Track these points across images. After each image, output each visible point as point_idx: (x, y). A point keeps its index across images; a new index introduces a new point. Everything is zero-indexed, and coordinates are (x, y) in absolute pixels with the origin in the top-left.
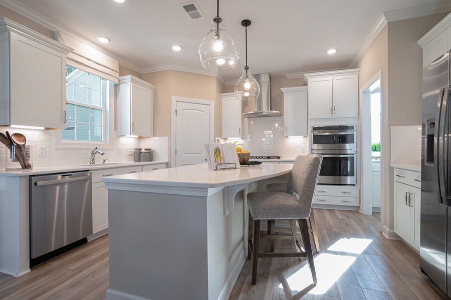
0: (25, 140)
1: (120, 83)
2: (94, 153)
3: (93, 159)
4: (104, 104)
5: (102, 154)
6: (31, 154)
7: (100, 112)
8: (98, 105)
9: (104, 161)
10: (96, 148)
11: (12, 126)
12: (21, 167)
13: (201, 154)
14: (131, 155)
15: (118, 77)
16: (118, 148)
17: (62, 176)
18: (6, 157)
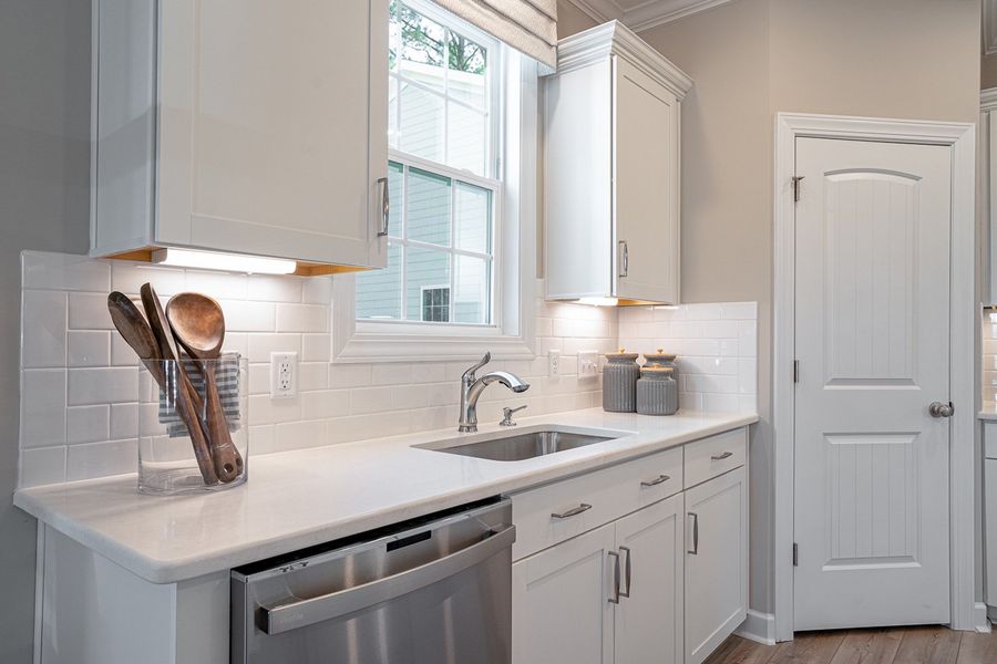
0: (218, 329)
1: (559, 70)
2: (472, 383)
3: (472, 408)
4: (498, 164)
5: (520, 390)
6: (240, 400)
7: (483, 196)
8: (478, 167)
9: (509, 413)
10: (487, 359)
11: (174, 256)
12: (198, 473)
13: (909, 382)
14: (593, 380)
15: (554, 41)
16: (549, 353)
17: (391, 547)
18: (142, 411)
